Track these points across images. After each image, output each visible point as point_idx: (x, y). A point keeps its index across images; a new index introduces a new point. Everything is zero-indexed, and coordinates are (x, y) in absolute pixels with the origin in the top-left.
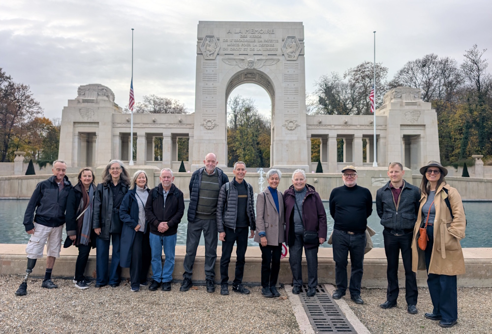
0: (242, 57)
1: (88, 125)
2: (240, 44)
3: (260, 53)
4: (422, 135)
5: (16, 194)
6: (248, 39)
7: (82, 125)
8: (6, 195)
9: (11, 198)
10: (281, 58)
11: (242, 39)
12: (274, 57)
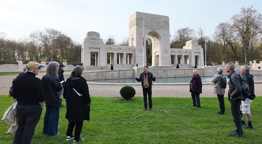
0: (151, 27)
1: (95, 49)
2: (150, 22)
3: (156, 26)
4: (199, 56)
5: (104, 77)
6: (153, 20)
7: (92, 49)
8: (101, 78)
9: (103, 79)
10: (163, 28)
11: (151, 20)
12: (161, 28)
